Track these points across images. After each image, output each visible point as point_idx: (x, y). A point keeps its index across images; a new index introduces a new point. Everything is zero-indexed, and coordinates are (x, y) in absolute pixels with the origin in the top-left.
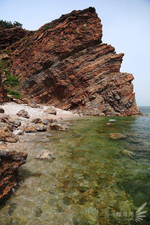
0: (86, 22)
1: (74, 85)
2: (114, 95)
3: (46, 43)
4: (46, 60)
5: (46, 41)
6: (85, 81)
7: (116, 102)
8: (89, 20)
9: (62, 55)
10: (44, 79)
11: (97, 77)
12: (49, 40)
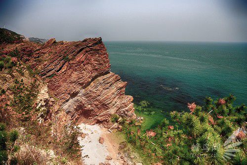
0: (98, 53)
1: (98, 108)
2: (124, 112)
3: (70, 75)
4: (74, 91)
5: (70, 73)
6: (106, 105)
7: (125, 115)
8: (100, 52)
9: (85, 85)
10: (75, 107)
11: (113, 102)
12: (72, 72)
